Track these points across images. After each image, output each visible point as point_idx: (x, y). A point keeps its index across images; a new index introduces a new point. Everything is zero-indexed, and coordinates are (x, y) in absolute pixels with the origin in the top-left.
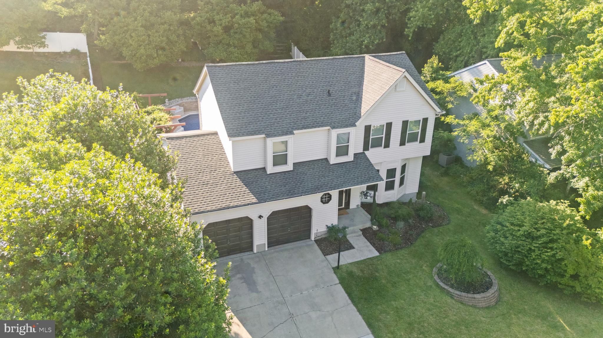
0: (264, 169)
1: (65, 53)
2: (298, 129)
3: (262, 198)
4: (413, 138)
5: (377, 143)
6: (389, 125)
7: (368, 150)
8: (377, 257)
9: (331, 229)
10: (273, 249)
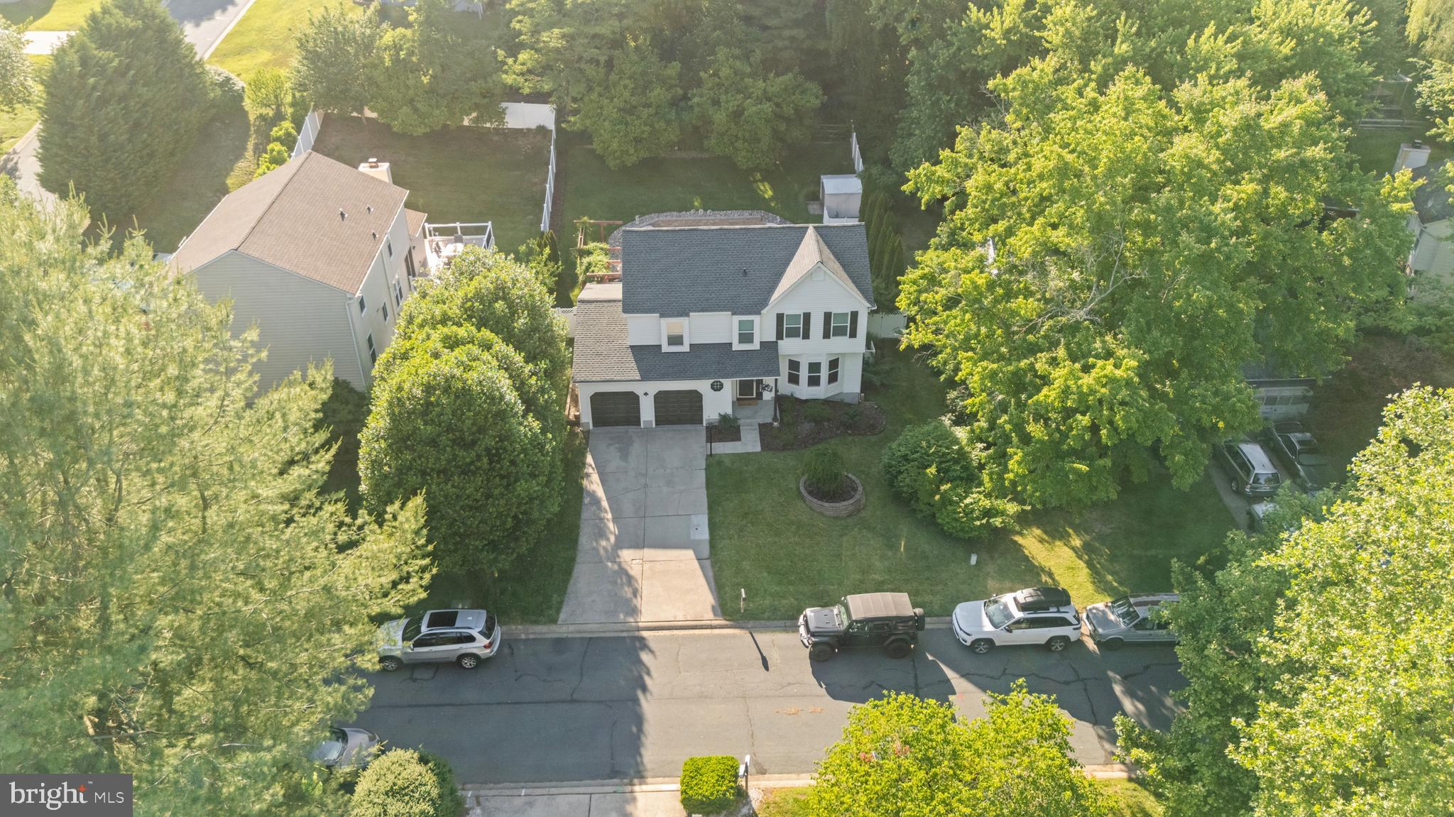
0: (660, 346)
1: (529, 130)
2: (695, 311)
3: (644, 378)
4: (840, 332)
5: (793, 333)
6: (807, 317)
7: (782, 339)
8: (756, 453)
9: (724, 418)
10: (660, 428)
